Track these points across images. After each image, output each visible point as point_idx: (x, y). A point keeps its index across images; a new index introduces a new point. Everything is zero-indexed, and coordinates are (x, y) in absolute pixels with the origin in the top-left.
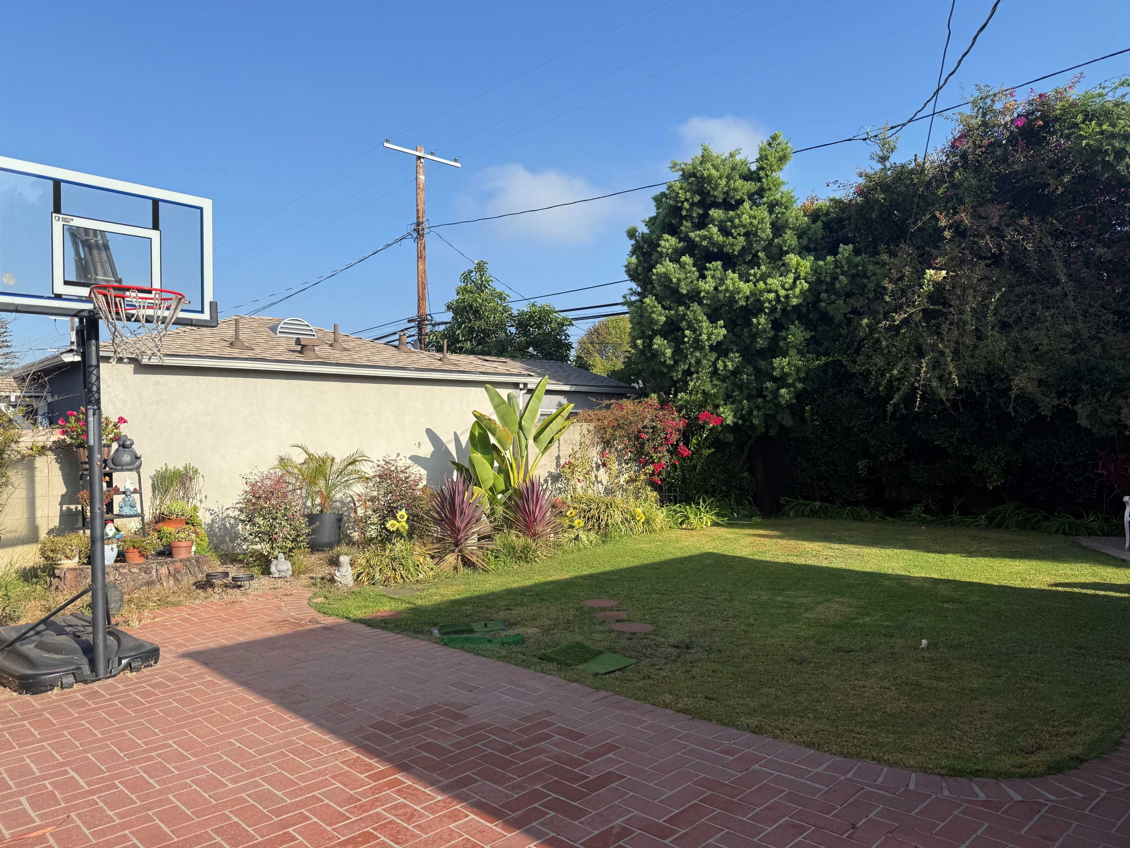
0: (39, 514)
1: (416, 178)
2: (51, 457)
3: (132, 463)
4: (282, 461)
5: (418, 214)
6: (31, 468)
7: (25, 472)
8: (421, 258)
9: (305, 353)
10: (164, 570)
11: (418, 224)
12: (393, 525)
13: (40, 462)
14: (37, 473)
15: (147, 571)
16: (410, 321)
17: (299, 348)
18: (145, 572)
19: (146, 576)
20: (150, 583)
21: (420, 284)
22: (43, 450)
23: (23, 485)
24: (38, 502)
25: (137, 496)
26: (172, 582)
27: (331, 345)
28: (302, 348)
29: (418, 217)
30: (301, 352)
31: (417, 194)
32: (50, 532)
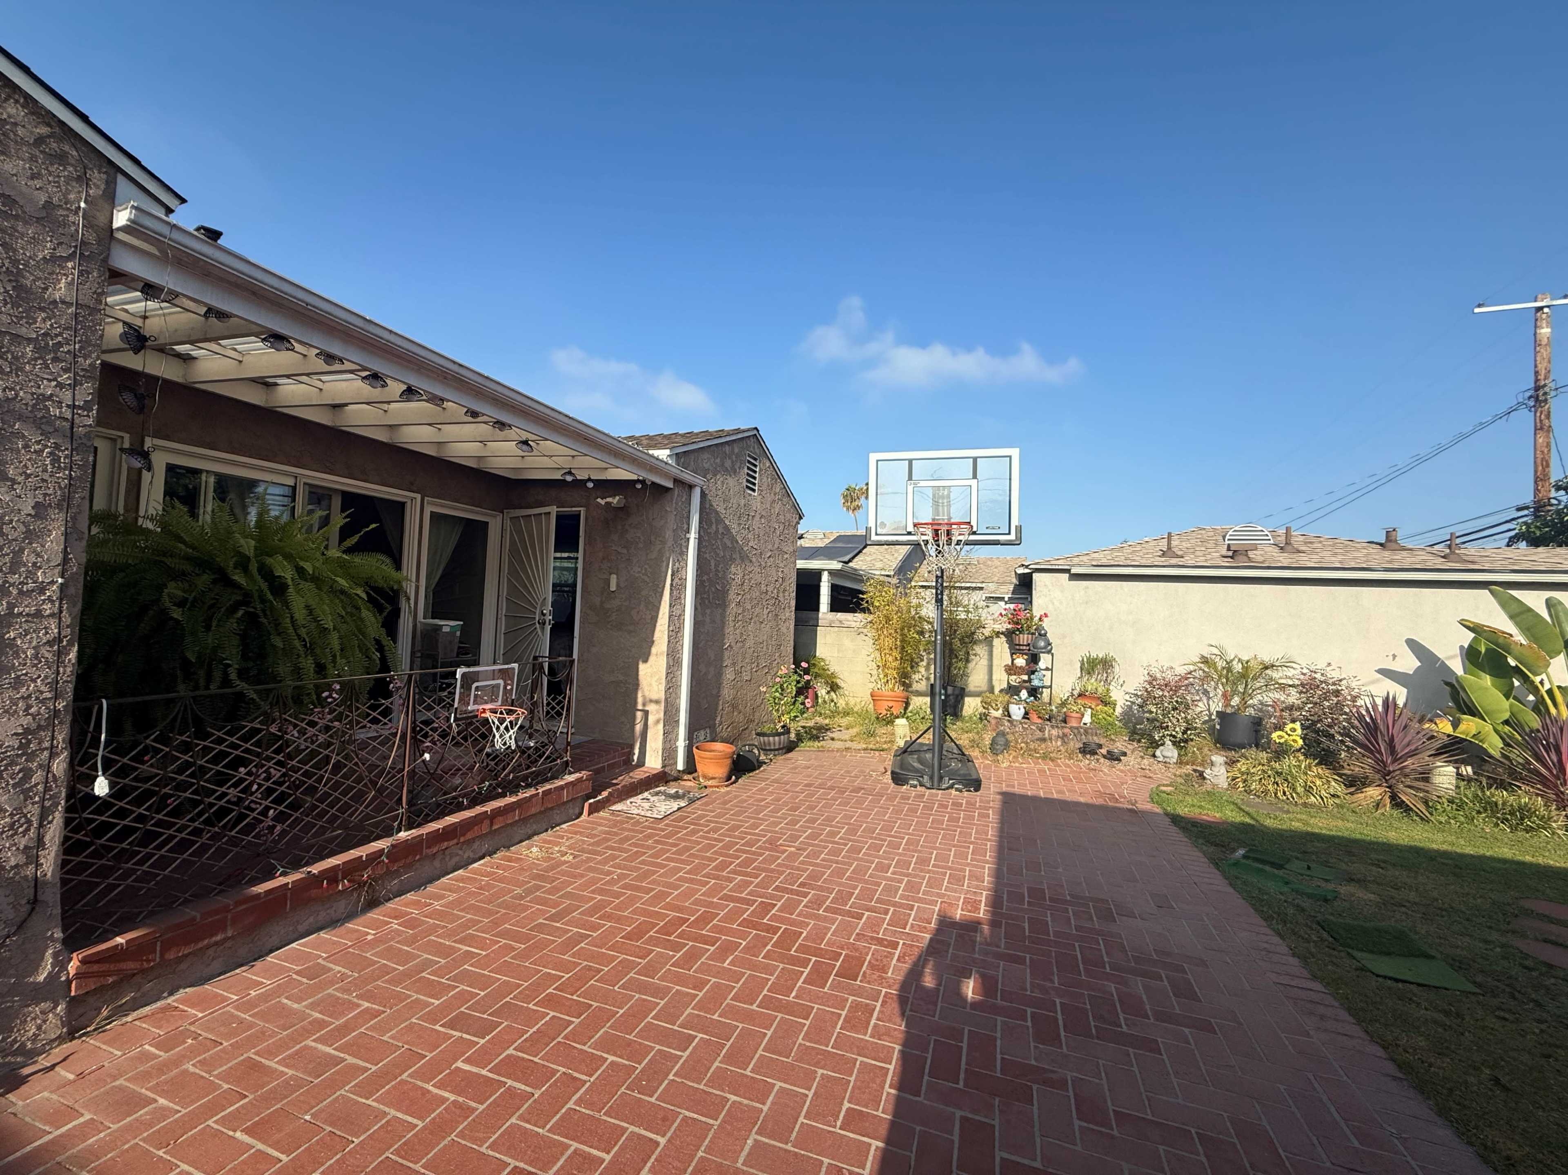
0: (994, 677)
1: (1535, 334)
2: (1003, 638)
3: (1045, 648)
4: (1205, 660)
5: (1536, 377)
6: (991, 646)
7: (986, 648)
8: (1541, 429)
9: (1236, 558)
10: (1054, 732)
11: (1537, 388)
12: (1280, 737)
13: (996, 642)
14: (994, 649)
15: (1041, 730)
16: (1519, 509)
17: (1230, 553)
18: (1040, 730)
19: (1041, 733)
20: (1044, 740)
21: (1539, 461)
22: (998, 634)
23: (986, 657)
24: (994, 668)
25: (1048, 673)
26: (1059, 743)
27: (1282, 548)
28: (1235, 553)
29: (1537, 380)
30: (1232, 557)
31: (1536, 353)
32: (1001, 691)
